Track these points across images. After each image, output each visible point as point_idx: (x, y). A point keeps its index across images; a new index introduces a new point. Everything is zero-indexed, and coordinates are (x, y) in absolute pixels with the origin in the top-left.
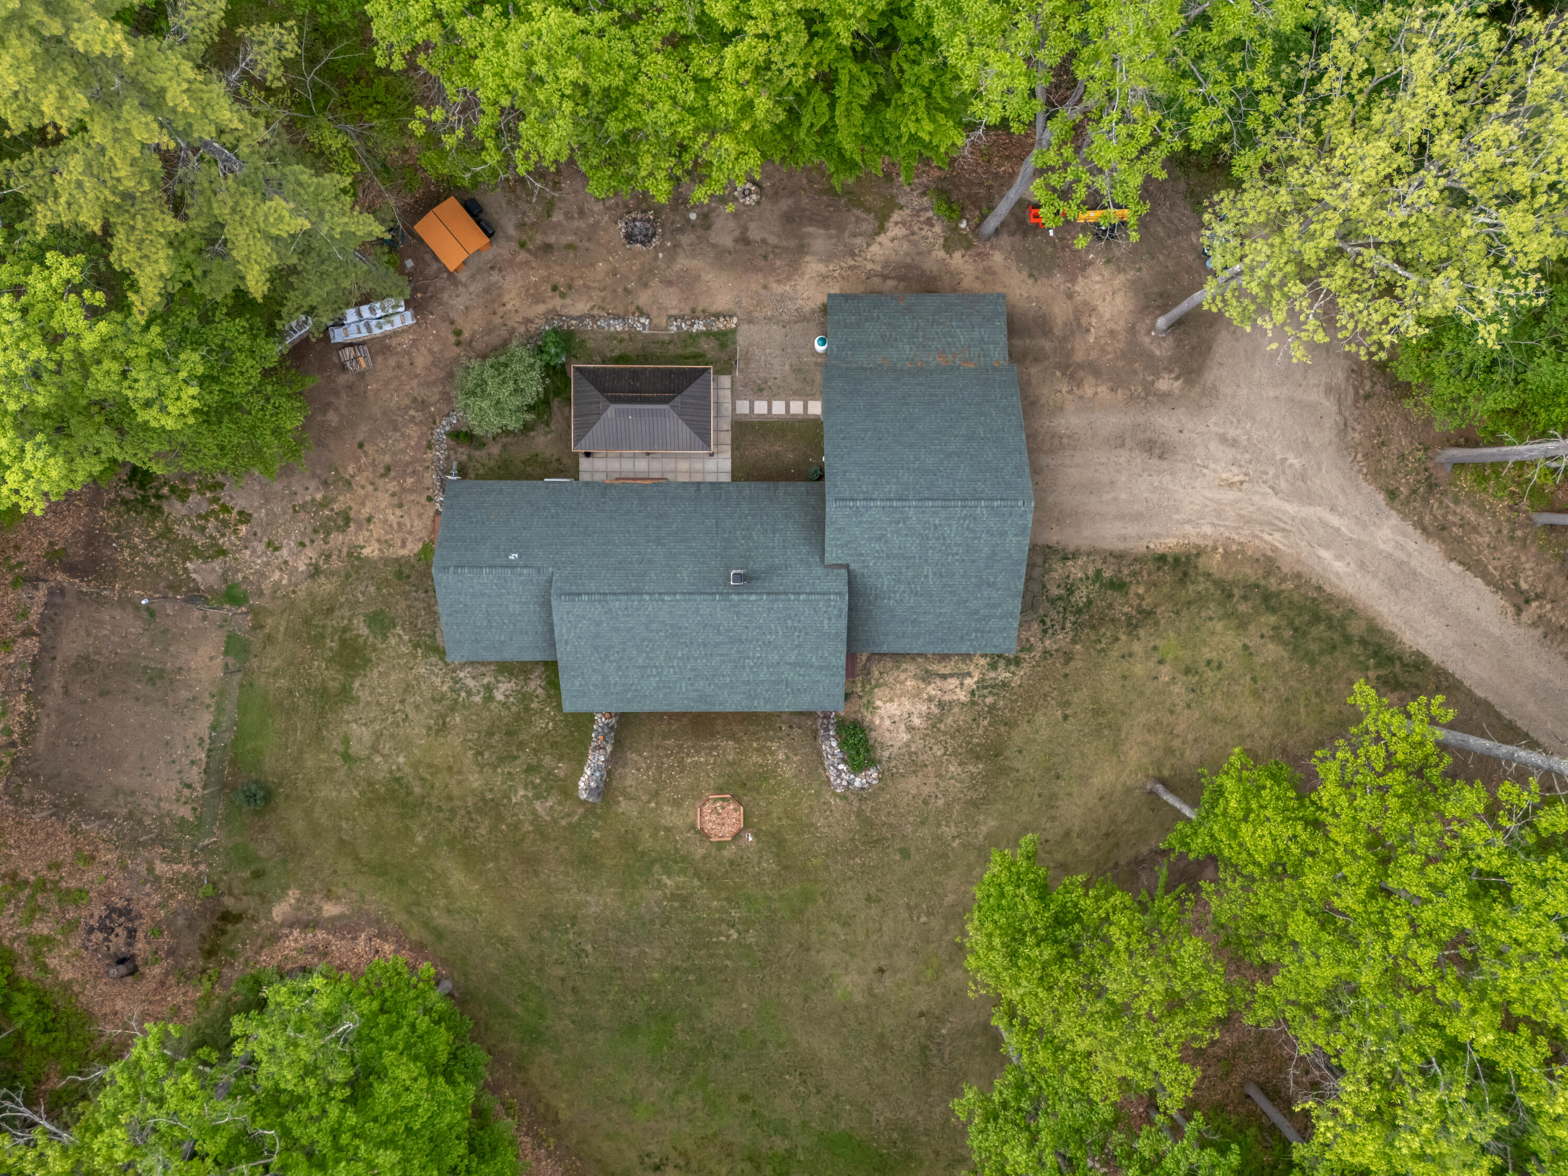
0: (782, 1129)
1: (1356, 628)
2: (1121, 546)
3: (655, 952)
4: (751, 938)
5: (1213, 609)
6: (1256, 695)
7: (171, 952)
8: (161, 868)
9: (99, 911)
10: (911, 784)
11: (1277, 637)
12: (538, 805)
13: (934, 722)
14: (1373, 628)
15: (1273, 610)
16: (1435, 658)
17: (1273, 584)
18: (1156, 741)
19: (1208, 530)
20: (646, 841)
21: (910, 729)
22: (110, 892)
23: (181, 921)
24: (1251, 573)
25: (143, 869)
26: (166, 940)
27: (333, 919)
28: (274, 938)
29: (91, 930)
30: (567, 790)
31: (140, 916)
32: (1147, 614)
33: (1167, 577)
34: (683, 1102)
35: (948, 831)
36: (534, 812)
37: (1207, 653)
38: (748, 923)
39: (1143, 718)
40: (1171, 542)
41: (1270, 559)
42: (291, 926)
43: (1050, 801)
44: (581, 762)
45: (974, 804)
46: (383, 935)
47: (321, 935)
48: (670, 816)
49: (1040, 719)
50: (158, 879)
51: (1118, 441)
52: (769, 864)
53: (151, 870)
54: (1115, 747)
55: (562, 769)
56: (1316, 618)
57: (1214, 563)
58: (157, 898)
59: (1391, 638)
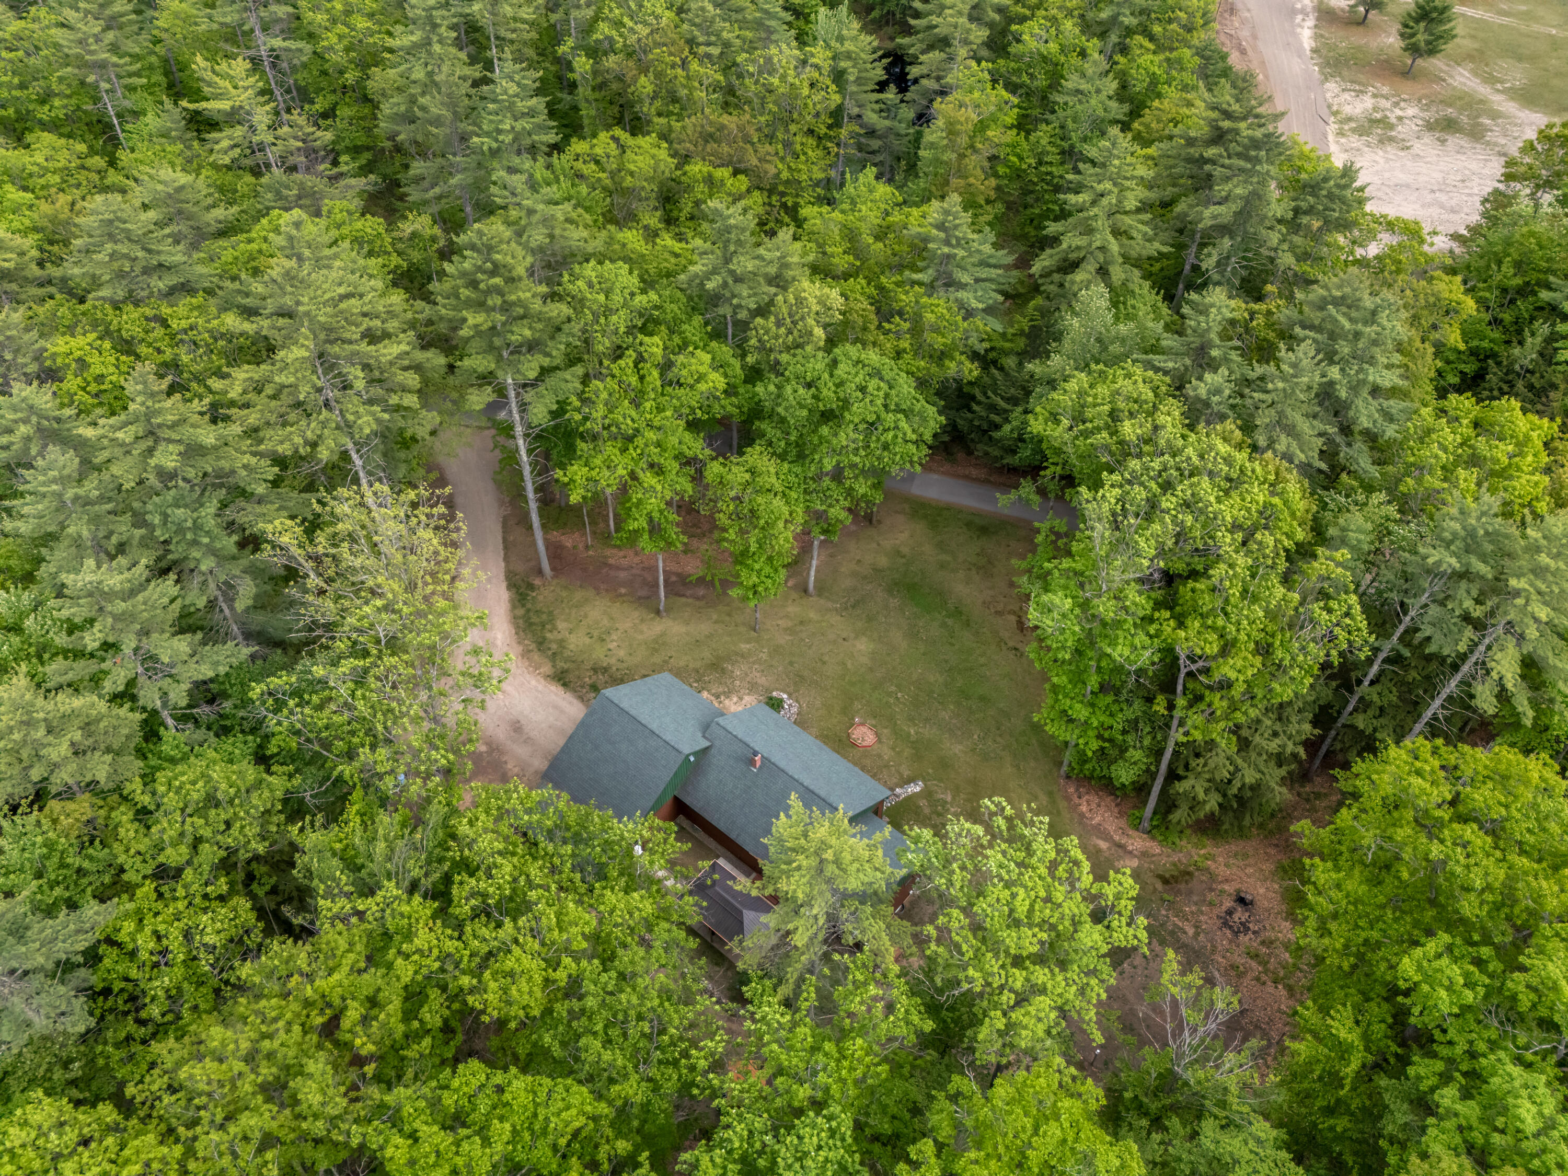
0: (944, 625)
1: (521, 612)
2: (575, 701)
3: (945, 715)
4: (893, 688)
5: (567, 653)
6: (586, 616)
7: (1211, 890)
8: (1191, 931)
9: (1244, 939)
10: (762, 681)
11: (554, 628)
12: (949, 799)
13: (728, 695)
14: (514, 607)
15: (544, 638)
16: (504, 585)
17: (533, 646)
18: (644, 627)
19: (533, 682)
20: (907, 752)
21: (741, 699)
22: (1231, 941)
23: (1195, 898)
24: (536, 656)
25: (1202, 937)
26: (1210, 896)
27: (1105, 840)
28: (1144, 854)
29: (1254, 932)
30: (927, 793)
31: (1219, 917)
32: (595, 670)
33: (570, 677)
34: (982, 660)
35: (764, 656)
36: (954, 798)
37: (587, 640)
38: (889, 694)
39: (640, 637)
40: (553, 688)
41: (523, 656)
42: (1131, 852)
43: (710, 636)
44: (909, 798)
45: (743, 656)
46: (1082, 815)
47: (1117, 838)
48: (887, 753)
49: (682, 664)
50: (1197, 927)
51: (528, 741)
52: (857, 705)
53: (1197, 934)
54: (663, 634)
55: (922, 803)
56: (531, 624)
57: (547, 669)
58: (1202, 918)
59: (512, 601)
